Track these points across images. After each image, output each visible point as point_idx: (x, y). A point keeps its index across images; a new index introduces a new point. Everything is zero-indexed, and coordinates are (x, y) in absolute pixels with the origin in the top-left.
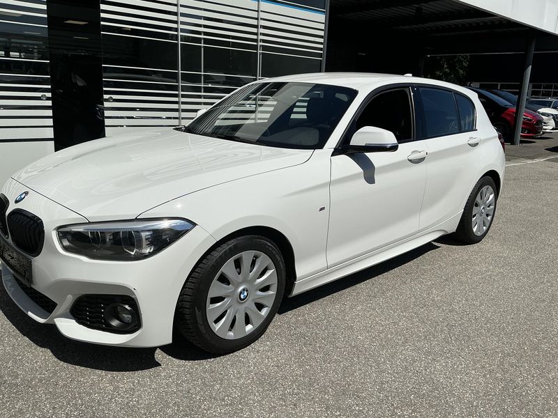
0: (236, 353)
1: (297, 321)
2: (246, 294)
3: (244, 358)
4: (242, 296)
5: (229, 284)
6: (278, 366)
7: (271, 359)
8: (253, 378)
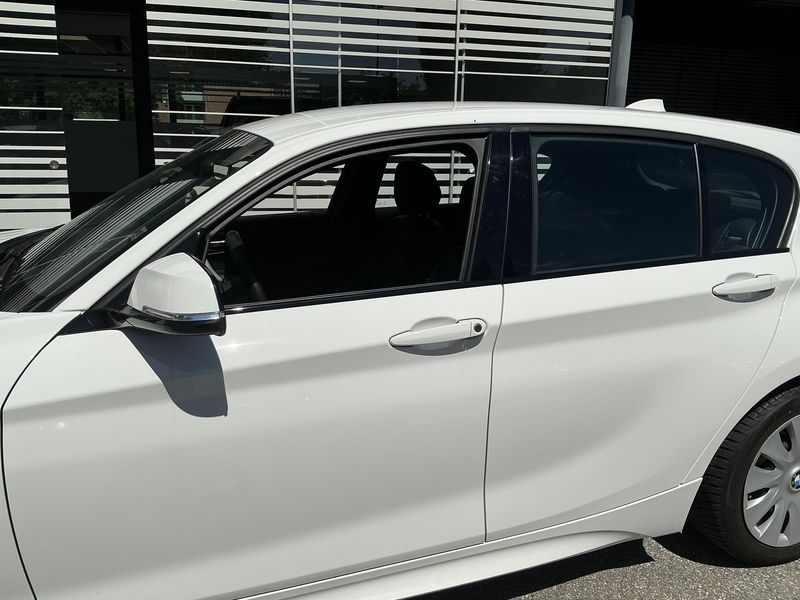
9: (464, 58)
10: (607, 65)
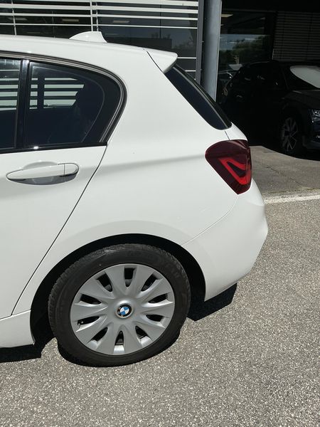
9: (97, 15)
10: (196, 19)
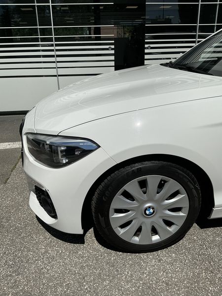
0: (141, 255)
1: (214, 241)
2: (151, 211)
3: (144, 262)
4: (147, 212)
5: (133, 200)
6: (167, 284)
7: (167, 273)
8: (139, 287)
